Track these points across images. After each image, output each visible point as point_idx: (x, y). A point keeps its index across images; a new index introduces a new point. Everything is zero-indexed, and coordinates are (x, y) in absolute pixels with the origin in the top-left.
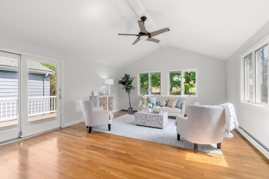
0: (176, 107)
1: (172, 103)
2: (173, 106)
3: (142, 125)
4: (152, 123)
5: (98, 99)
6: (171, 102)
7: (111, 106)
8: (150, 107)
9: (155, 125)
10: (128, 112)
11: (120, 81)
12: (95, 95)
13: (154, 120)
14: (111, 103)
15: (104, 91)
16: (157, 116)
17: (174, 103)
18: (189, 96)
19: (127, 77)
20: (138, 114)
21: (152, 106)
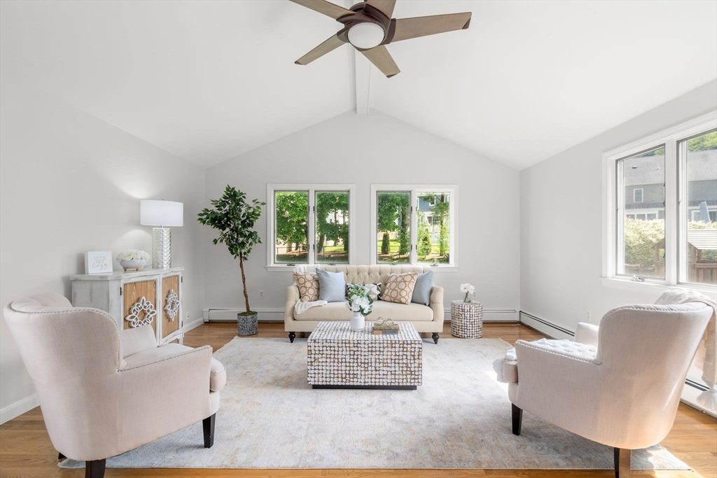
0: (412, 302)
1: (402, 290)
2: (407, 297)
3: (340, 384)
4: (381, 373)
5: (114, 289)
6: (397, 286)
7: (172, 315)
8: (362, 310)
9: (393, 377)
10: (237, 327)
11: (205, 214)
12: (93, 270)
13: (389, 361)
14: (173, 303)
15: (142, 253)
16: (397, 346)
17: (407, 289)
18: (434, 265)
19: (233, 196)
20: (320, 345)
21: (366, 307)
